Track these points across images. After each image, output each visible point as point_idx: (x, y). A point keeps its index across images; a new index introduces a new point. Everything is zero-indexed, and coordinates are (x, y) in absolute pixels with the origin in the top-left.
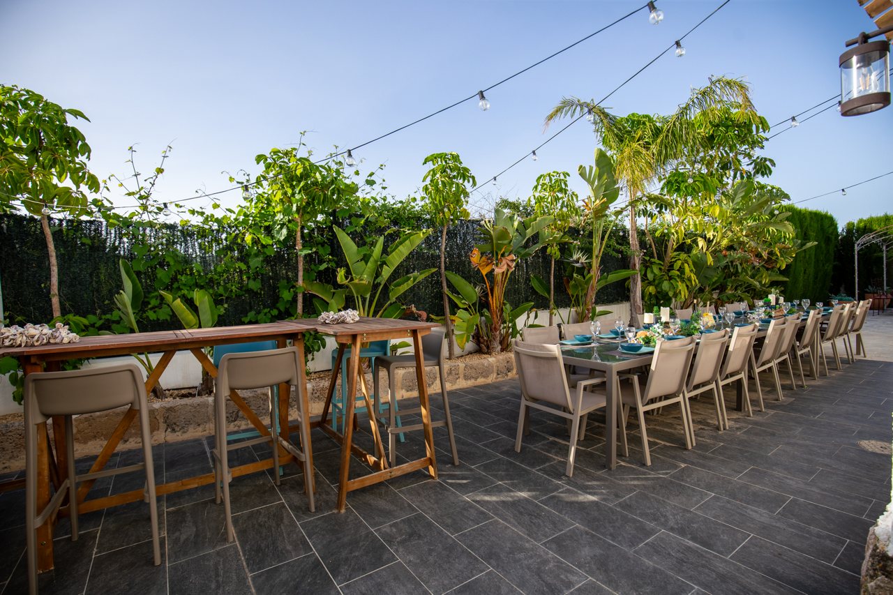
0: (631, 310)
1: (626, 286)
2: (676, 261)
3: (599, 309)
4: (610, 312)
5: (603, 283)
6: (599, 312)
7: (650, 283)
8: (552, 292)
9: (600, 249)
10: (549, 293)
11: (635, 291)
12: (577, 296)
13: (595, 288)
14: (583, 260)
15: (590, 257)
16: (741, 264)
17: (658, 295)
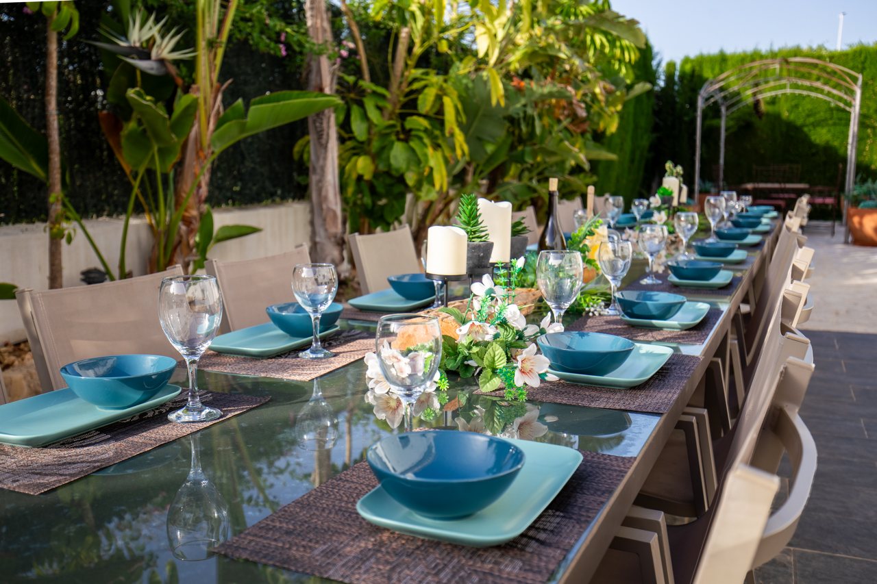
0: (312, 223)
1: (296, 157)
2: (419, 91)
3: (222, 219)
4: (253, 230)
5: (232, 133)
6: (224, 228)
7: (359, 149)
8: (56, 159)
9: (221, 22)
10: (45, 162)
11: (323, 169)
12: (150, 173)
13: (207, 151)
14: (165, 49)
15: (188, 42)
16: (540, 116)
17: (376, 183)
